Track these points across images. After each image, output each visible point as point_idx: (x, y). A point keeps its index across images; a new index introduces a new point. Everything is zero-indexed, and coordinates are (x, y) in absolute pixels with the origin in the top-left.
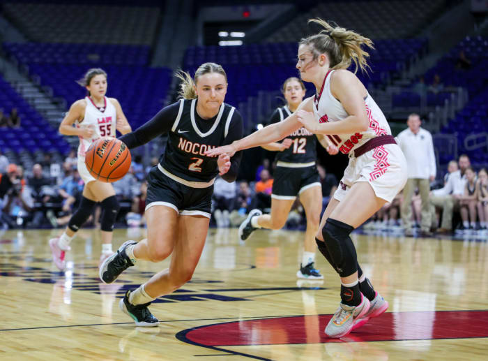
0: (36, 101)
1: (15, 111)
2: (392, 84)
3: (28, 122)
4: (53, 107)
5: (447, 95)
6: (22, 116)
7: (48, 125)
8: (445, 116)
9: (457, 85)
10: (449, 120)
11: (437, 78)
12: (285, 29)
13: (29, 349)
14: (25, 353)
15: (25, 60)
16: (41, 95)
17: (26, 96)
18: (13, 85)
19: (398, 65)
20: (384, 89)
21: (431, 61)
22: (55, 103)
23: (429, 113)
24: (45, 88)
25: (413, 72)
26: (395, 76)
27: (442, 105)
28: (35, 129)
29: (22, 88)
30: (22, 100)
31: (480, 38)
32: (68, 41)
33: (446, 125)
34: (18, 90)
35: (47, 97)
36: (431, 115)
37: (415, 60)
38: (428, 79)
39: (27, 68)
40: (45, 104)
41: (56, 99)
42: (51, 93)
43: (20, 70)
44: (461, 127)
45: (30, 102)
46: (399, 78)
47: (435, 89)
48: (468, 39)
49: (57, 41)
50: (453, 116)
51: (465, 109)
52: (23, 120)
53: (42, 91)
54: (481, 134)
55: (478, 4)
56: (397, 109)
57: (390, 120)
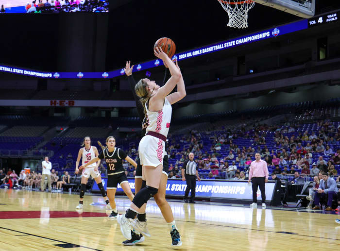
5: (48, 153)
9: (51, 150)
11: (46, 148)
19: (35, 144)
20: (31, 150)
21: (44, 143)
25: (39, 146)
31: (58, 138)
37: (40, 143)
38: (43, 148)
46: (35, 148)
47: (45, 151)
48: (55, 137)
51: (53, 157)
54: (57, 164)
55: (58, 128)
56: (35, 156)
57: (32, 159)
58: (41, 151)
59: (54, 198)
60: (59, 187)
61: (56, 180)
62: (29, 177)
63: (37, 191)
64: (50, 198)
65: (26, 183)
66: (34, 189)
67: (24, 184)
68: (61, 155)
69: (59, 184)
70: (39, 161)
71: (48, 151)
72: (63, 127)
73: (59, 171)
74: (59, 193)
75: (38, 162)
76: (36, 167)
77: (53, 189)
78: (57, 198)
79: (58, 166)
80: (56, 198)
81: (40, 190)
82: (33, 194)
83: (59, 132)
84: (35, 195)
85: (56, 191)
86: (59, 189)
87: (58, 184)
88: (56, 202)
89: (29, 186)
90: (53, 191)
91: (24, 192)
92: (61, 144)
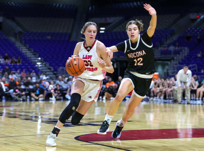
0: (27, 54)
1: (19, 58)
2: (161, 46)
3: (24, 62)
4: (34, 56)
5: (181, 50)
6: (22, 59)
7: (31, 63)
8: (180, 58)
9: (185, 46)
10: (182, 60)
11: (177, 44)
12: (121, 26)
13: (19, 143)
14: (17, 144)
15: (23, 38)
16: (29, 52)
17: (23, 52)
18: (18, 48)
19: (163, 39)
21: (175, 38)
22: (34, 55)
23: (174, 57)
24: (30, 49)
25: (168, 42)
26: (162, 44)
27: (179, 54)
28: (27, 64)
29: (22, 49)
30: (22, 53)
31: (193, 29)
32: (39, 31)
33: (181, 61)
34: (20, 50)
35: (31, 53)
36: (175, 58)
37: (169, 37)
38: (174, 44)
39: (24, 42)
40: (31, 55)
41: (35, 53)
42: (33, 51)
43: (21, 42)
44: (187, 62)
45: (25, 54)
47: (177, 48)
48: (189, 29)
49: (35, 31)
50: (183, 58)
51: (188, 55)
52: (22, 61)
53: (29, 50)
54: (194, 65)
55: (193, 16)
56: (162, 56)
57: (160, 60)
58: (172, 48)
59: (193, 111)
60: (199, 97)
61: (195, 88)
62: (157, 85)
63: (169, 103)
64: (189, 112)
65: (153, 92)
66: (165, 101)
67: (152, 94)
68: (199, 53)
69: (200, 93)
70: (169, 63)
71: (180, 48)
72: (200, 14)
73: (197, 74)
74: (199, 104)
75: (167, 64)
76: (165, 71)
77: (191, 100)
78: (198, 112)
79: (196, 68)
80: (196, 111)
81: (175, 101)
82: (165, 107)
83: (194, 20)
84: (167, 109)
85: (195, 102)
86: (199, 100)
87: (198, 93)
88: (196, 117)
89: (158, 97)
90: (192, 102)
91: (152, 105)
92: (198, 38)
